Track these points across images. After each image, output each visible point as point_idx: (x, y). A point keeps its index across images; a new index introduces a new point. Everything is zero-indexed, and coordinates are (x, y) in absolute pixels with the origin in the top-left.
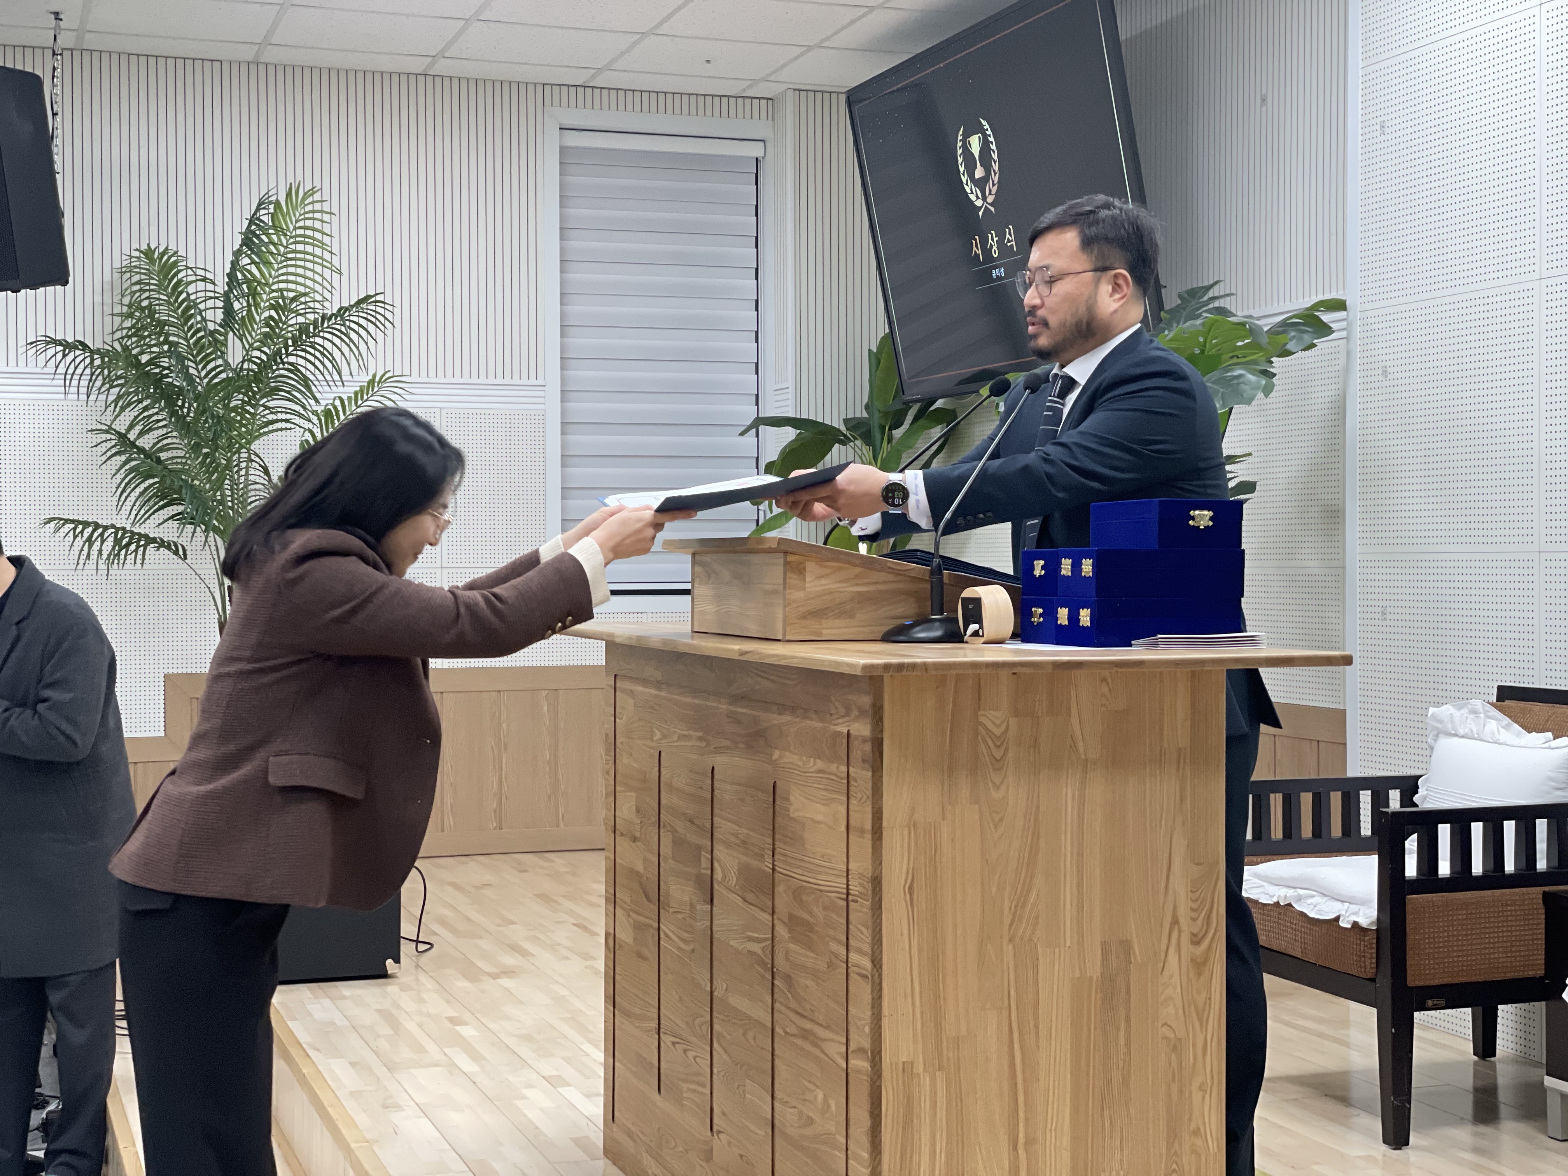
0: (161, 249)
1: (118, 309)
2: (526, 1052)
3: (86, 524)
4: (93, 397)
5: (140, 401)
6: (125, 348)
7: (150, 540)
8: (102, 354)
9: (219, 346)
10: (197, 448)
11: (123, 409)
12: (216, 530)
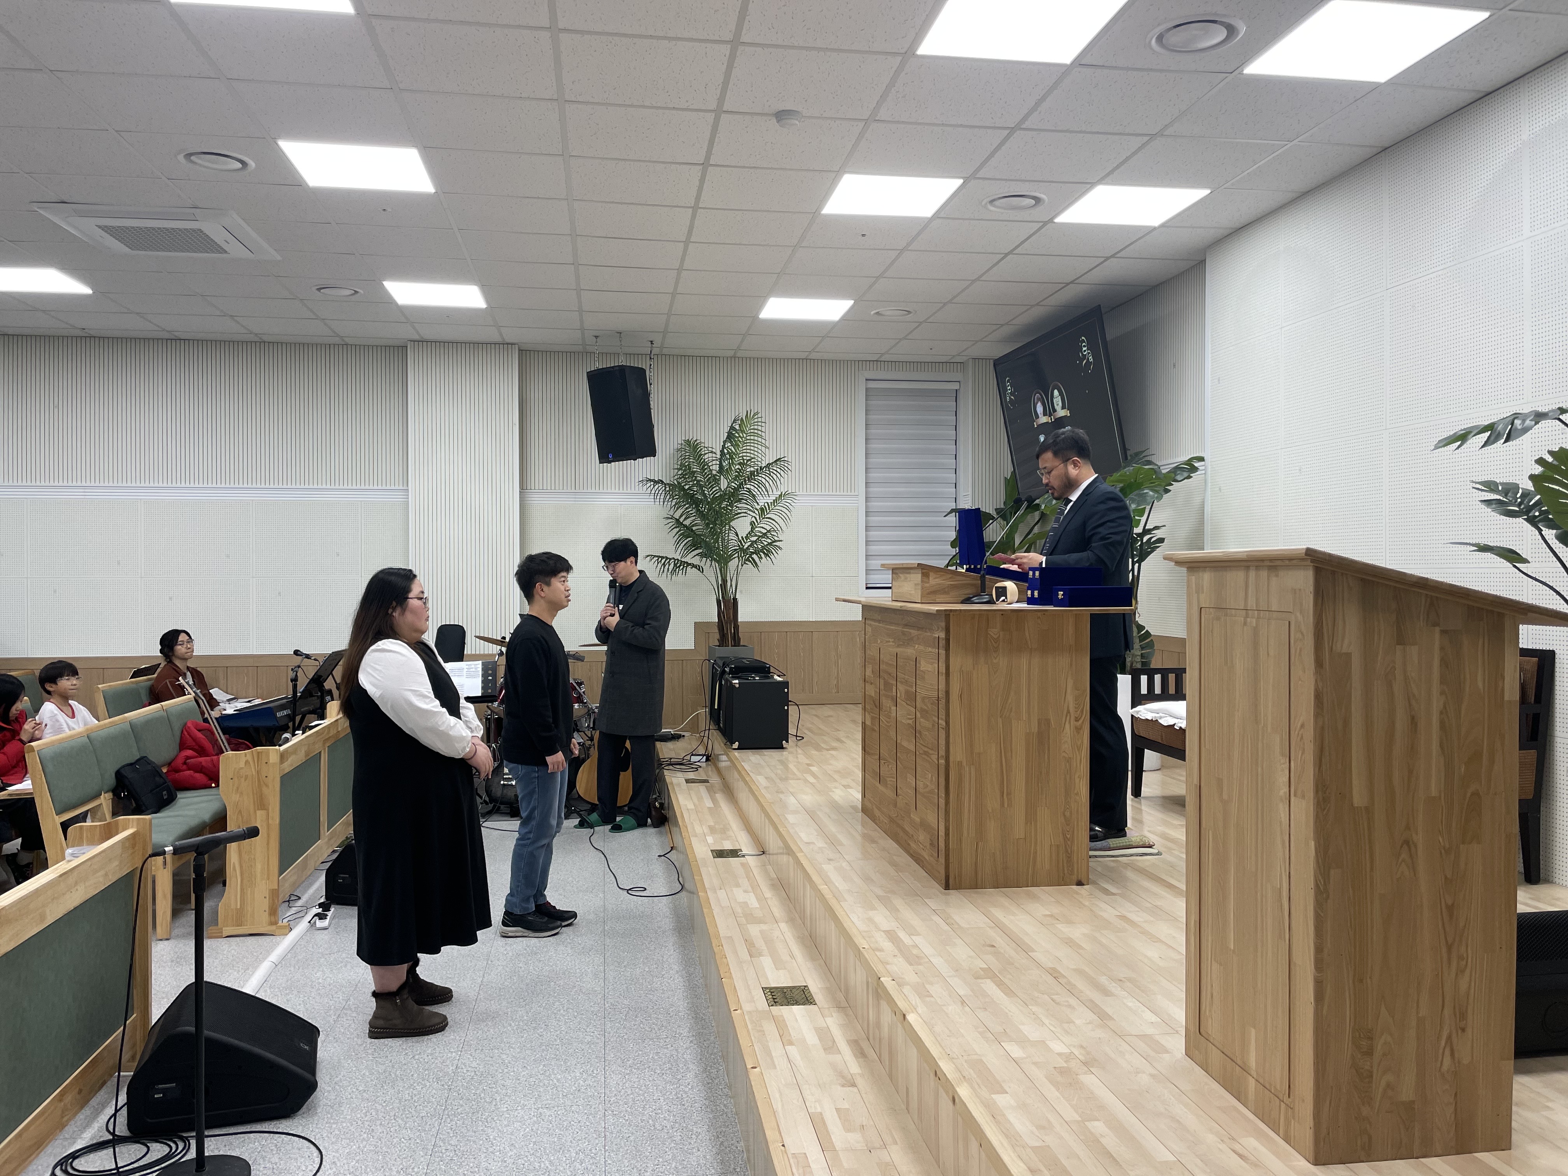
0: (694, 439)
1: (676, 467)
2: (836, 776)
3: (662, 557)
4: (666, 503)
5: (685, 505)
6: (679, 483)
7: (688, 564)
8: (670, 485)
9: (717, 481)
10: (707, 525)
11: (678, 509)
12: (715, 560)
